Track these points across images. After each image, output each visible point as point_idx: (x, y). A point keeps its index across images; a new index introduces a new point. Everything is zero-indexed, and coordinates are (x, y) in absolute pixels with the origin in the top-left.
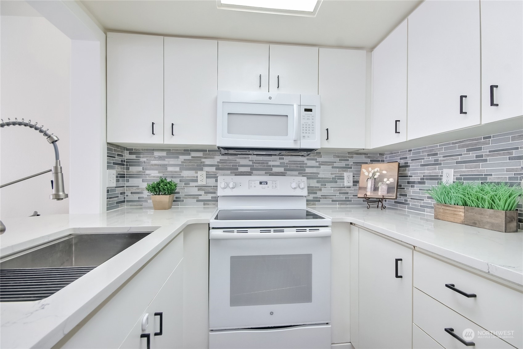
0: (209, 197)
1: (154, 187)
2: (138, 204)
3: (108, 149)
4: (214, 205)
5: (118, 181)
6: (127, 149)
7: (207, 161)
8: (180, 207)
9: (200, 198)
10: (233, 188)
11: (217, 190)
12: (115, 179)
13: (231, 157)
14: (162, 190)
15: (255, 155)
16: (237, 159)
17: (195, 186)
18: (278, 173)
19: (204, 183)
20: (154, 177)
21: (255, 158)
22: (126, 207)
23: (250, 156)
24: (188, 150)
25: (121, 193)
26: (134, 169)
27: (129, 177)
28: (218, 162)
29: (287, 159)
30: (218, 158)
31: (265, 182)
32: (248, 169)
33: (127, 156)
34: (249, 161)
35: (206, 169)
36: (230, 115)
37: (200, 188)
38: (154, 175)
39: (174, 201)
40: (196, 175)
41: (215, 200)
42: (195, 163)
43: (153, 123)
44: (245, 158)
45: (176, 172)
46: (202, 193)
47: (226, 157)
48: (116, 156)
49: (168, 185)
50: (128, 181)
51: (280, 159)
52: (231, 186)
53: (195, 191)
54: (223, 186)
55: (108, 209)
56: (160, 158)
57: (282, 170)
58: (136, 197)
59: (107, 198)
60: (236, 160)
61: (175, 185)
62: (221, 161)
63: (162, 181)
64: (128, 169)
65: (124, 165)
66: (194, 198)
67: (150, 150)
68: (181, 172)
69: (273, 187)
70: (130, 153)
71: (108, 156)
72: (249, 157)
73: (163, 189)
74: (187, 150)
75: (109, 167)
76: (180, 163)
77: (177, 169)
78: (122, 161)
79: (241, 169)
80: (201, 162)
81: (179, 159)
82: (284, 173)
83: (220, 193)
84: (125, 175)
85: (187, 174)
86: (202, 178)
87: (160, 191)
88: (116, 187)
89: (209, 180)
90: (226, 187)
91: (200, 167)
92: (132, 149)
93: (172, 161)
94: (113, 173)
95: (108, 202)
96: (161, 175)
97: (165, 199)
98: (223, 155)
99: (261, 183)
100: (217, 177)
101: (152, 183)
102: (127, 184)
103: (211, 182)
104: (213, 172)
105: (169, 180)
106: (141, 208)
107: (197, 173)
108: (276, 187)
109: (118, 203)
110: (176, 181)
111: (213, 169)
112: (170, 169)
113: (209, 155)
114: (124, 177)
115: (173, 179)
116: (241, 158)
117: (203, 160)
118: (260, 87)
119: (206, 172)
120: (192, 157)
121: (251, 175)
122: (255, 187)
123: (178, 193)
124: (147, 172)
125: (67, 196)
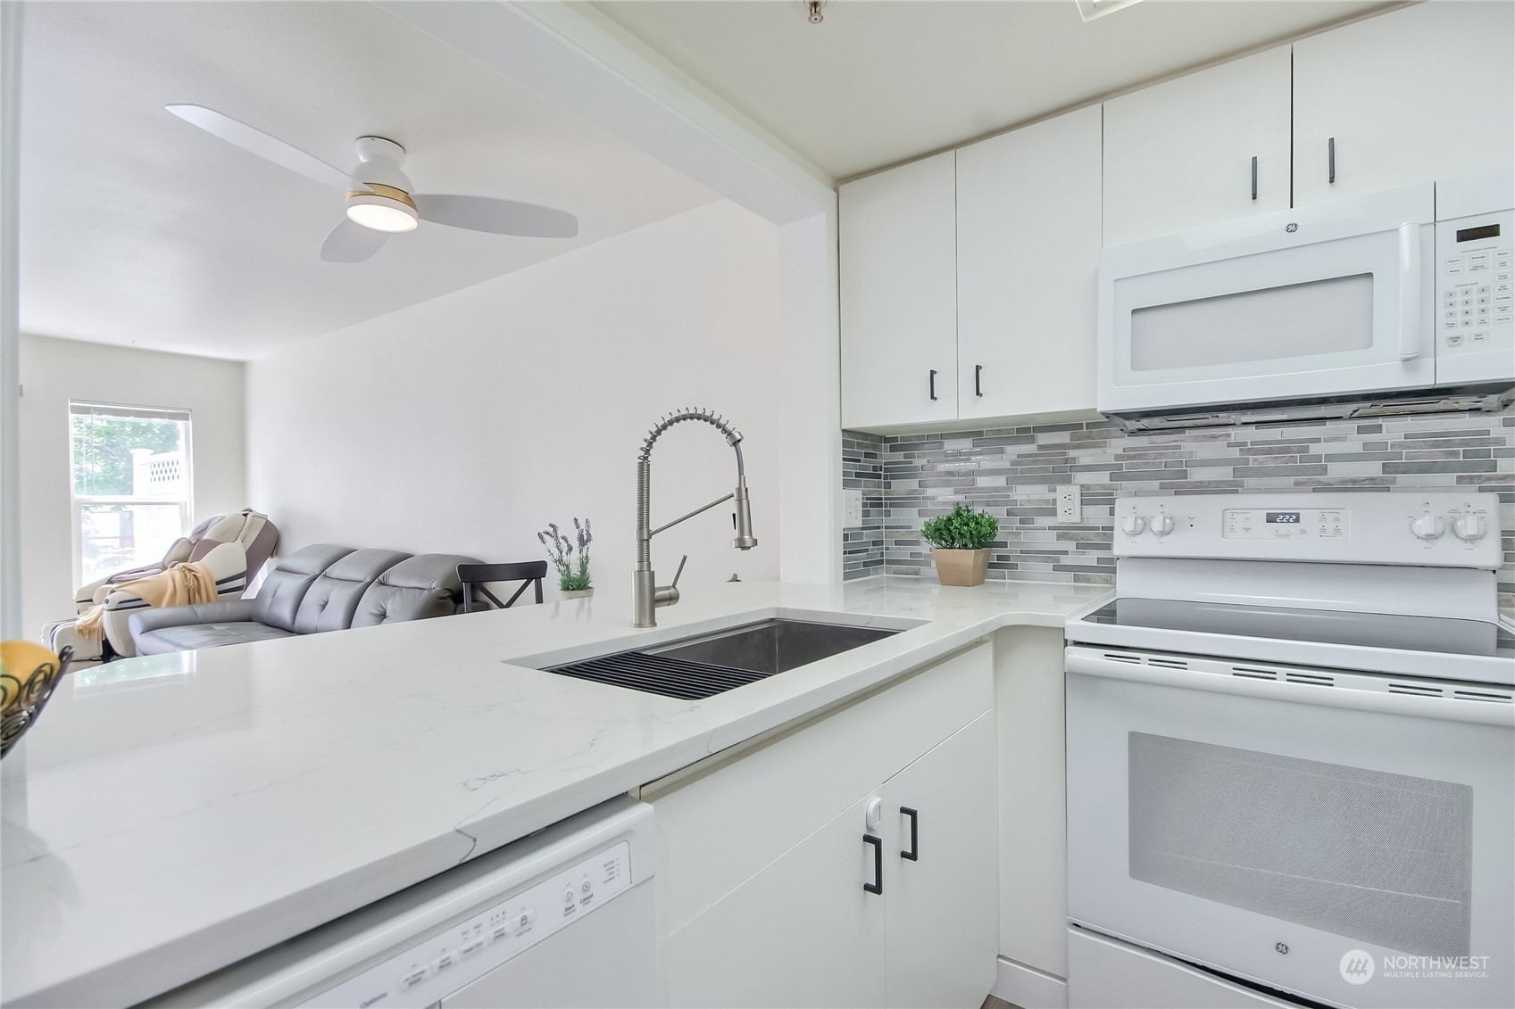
0: (1091, 558)
1: (939, 530)
2: (910, 570)
3: (845, 443)
4: (1107, 581)
5: (866, 514)
6: (887, 440)
7: (1085, 457)
8: (1010, 584)
9: (1065, 560)
10: (1163, 533)
11: (1111, 537)
12: (860, 508)
13: (1159, 440)
14: (957, 536)
15: (1253, 427)
16: (1182, 444)
17: (1050, 528)
18: (1354, 481)
19: (1075, 518)
20: (944, 503)
21: (1251, 434)
22: (885, 575)
23: (1230, 430)
24: (1027, 430)
25: (875, 543)
26: (900, 487)
27: (892, 505)
28: (1117, 457)
29: (1395, 430)
30: (1119, 445)
31: (1290, 515)
32: (1225, 473)
33: (886, 456)
34: (1229, 445)
35: (1082, 478)
36: (1139, 316)
37: (1064, 532)
38: (943, 499)
39: (992, 566)
40: (1051, 496)
41: (1108, 568)
42: (1049, 462)
43: (933, 373)
44: (1214, 437)
45: (996, 489)
46: (1070, 546)
47: (1142, 441)
48: (862, 459)
49: (972, 525)
50: (888, 514)
51: (1360, 430)
52: (1157, 525)
53: (1048, 541)
54: (1129, 526)
55: (847, 576)
56: (958, 456)
57: (1373, 469)
58: (904, 553)
59: (845, 553)
60: (1179, 447)
61: (993, 526)
62: (1128, 455)
63: (958, 514)
64: (888, 486)
65: (879, 477)
66: (1046, 560)
67: (936, 436)
68: (1010, 489)
69: (1323, 530)
70: (893, 449)
71: (844, 459)
72: (1229, 435)
73: (960, 533)
74: (1025, 431)
75: (847, 484)
76: (1007, 465)
77: (1000, 481)
78: (875, 468)
79: (1198, 475)
80: (1066, 461)
81: (1004, 456)
82: (1383, 480)
83: (1121, 547)
84: (883, 501)
85: (1027, 494)
86: (1068, 504)
87: (953, 538)
88: (862, 529)
89: (1089, 510)
90: (1139, 529)
91: (1061, 473)
92: (895, 439)
93: (986, 462)
94: (856, 495)
95: (846, 560)
96: (960, 498)
97: (966, 558)
98: (1132, 433)
99: (1271, 519)
100: (1111, 502)
101: (934, 519)
102: (885, 521)
103: (1097, 515)
104: (1104, 487)
105: (977, 511)
106: (917, 580)
107: (1055, 491)
108: (1337, 530)
109: (865, 564)
110: (998, 513)
111: (1103, 478)
112: (983, 482)
113: (1088, 437)
114: (880, 505)
115: (987, 509)
116: (1196, 439)
117: (1072, 453)
118: (1254, 197)
119: (1082, 486)
120: (1041, 447)
121: (1237, 492)
122: (1247, 530)
123: (1004, 545)
124: (930, 492)
125: (755, 542)
